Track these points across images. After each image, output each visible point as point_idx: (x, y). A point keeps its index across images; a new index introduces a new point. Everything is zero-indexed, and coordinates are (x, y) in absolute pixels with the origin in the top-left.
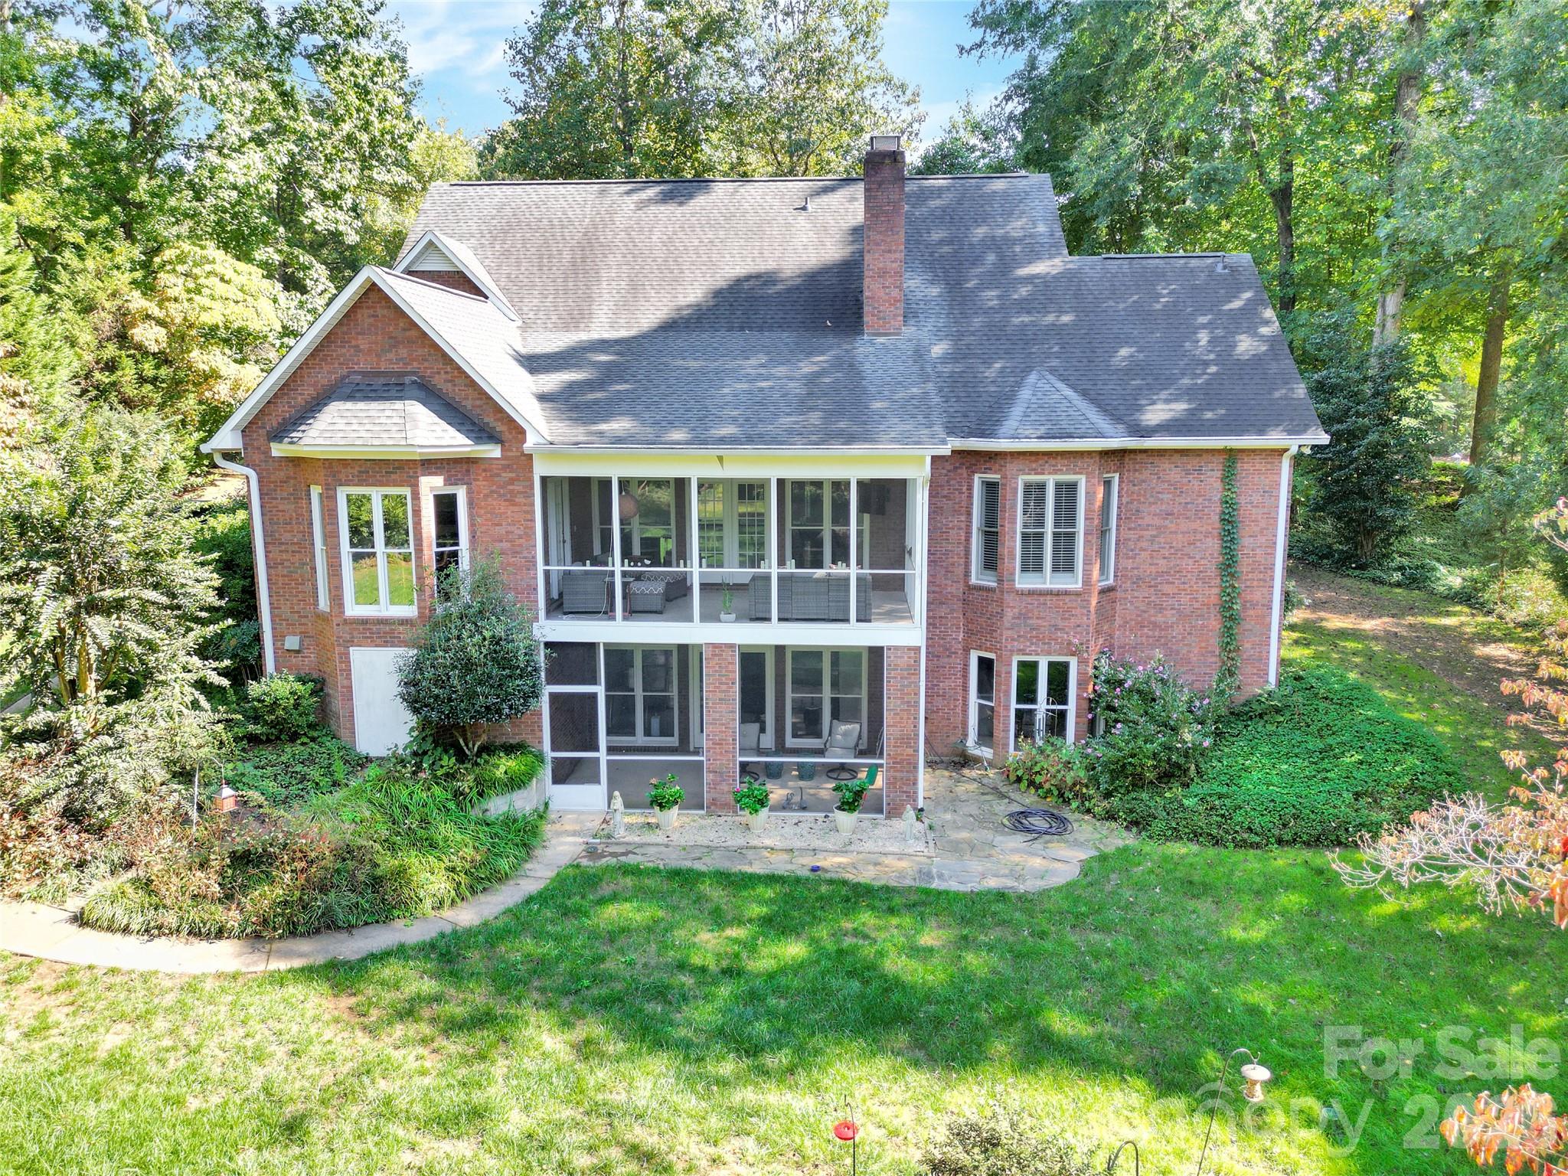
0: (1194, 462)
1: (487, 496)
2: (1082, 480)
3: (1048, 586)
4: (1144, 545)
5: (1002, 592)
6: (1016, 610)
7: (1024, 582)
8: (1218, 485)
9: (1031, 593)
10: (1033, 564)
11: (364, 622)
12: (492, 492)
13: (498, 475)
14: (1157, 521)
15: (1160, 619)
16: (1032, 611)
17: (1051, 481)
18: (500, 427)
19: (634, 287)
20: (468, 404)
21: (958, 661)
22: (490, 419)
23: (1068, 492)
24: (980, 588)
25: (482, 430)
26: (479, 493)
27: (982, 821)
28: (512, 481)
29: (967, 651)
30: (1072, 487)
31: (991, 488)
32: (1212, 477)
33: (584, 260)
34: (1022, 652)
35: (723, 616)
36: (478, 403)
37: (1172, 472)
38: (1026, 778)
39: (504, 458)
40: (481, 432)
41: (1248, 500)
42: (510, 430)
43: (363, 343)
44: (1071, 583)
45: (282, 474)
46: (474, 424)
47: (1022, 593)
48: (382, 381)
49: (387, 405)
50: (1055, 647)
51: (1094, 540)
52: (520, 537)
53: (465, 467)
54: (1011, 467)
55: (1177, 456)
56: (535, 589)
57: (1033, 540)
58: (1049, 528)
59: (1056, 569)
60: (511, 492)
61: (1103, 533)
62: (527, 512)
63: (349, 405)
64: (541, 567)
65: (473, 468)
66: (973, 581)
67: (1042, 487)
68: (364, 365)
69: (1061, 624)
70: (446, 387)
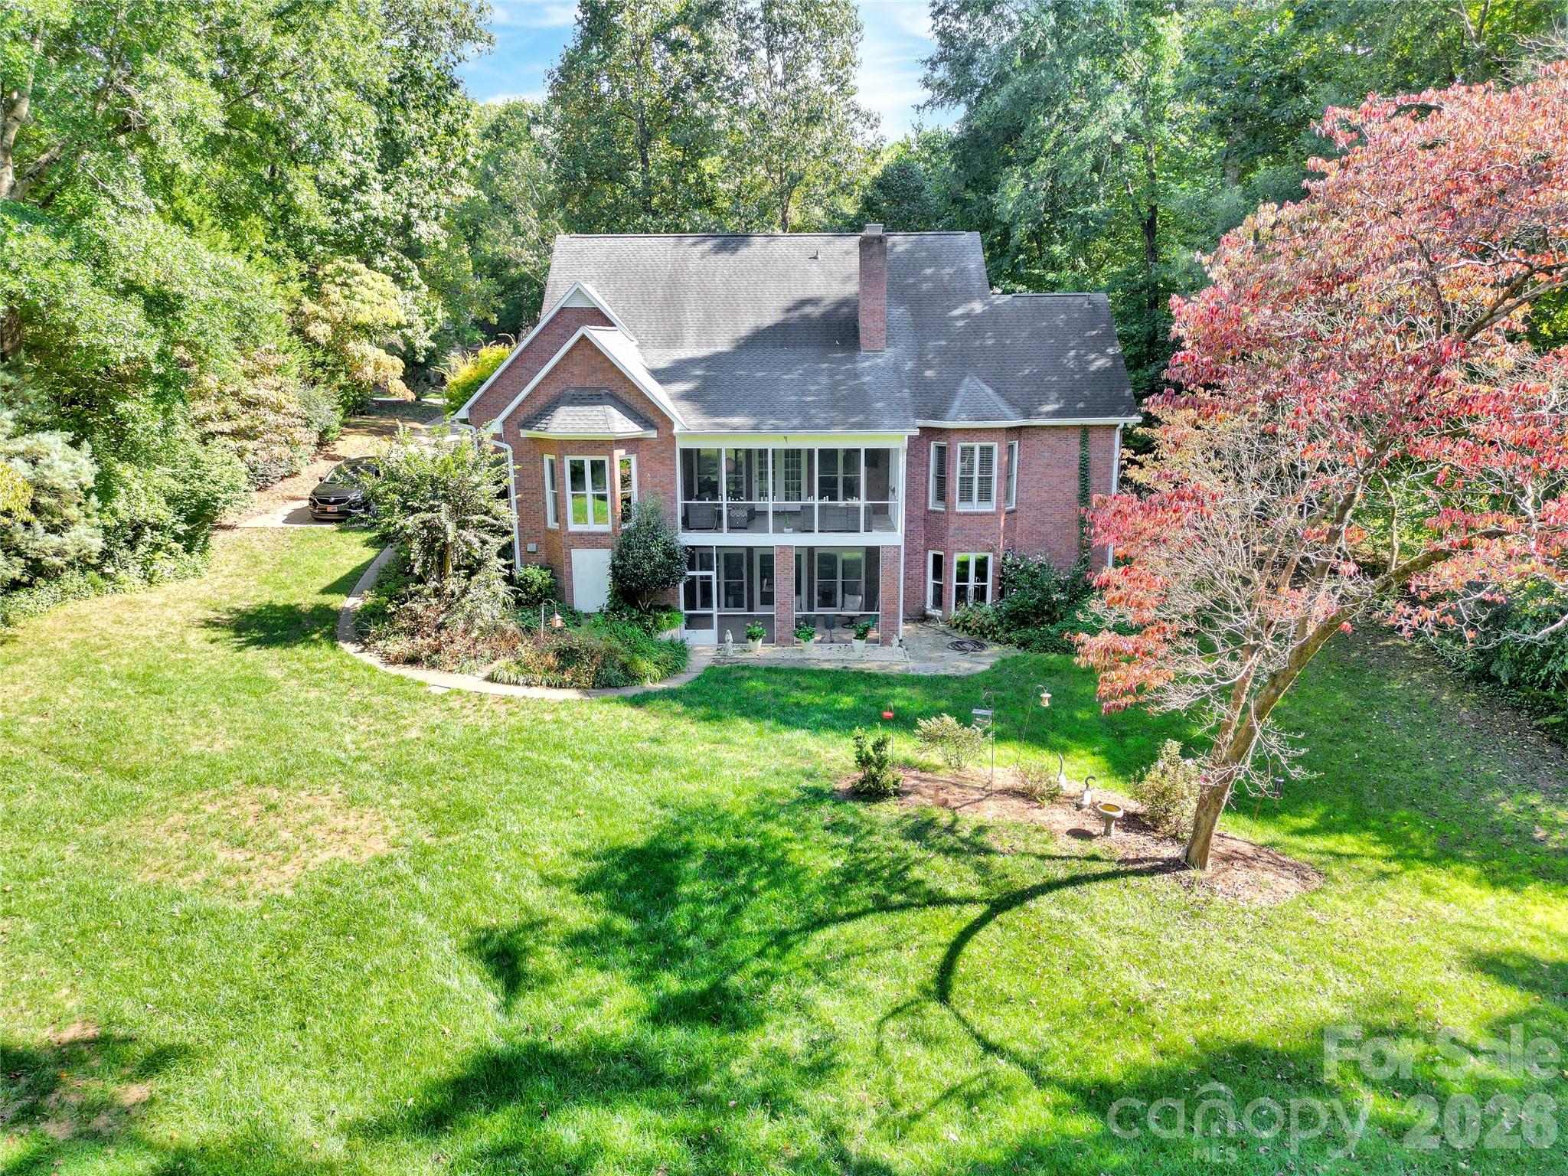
0: (1064, 433)
1: (647, 461)
2: (995, 445)
3: (975, 510)
4: (1033, 483)
5: (948, 514)
6: (956, 525)
7: (961, 508)
8: (1078, 447)
9: (965, 514)
10: (966, 496)
11: (580, 534)
12: (652, 458)
13: (656, 448)
14: (1042, 470)
15: (1043, 530)
16: (966, 525)
17: (977, 446)
18: (657, 420)
19: (709, 316)
20: (638, 406)
21: (920, 557)
22: (651, 415)
23: (987, 452)
24: (934, 512)
26: (643, 459)
27: (936, 647)
28: (663, 452)
29: (926, 551)
30: (990, 449)
31: (941, 451)
32: (1075, 441)
33: (671, 295)
34: (960, 555)
35: (786, 530)
36: (643, 405)
37: (1049, 439)
38: (962, 625)
39: (659, 438)
40: (646, 423)
41: (1095, 455)
42: (664, 422)
43: (576, 370)
44: (990, 507)
45: (526, 448)
46: (642, 418)
47: (959, 514)
48: (587, 393)
49: (593, 408)
50: (979, 549)
51: (1003, 482)
52: (668, 484)
53: (637, 443)
54: (954, 438)
55: (1052, 431)
56: (676, 515)
57: (966, 482)
58: (976, 475)
59: (980, 499)
60: (662, 457)
61: (1009, 477)
62: (672, 470)
63: (571, 408)
64: (680, 502)
65: (641, 444)
66: (931, 507)
67: (972, 449)
68: (576, 383)
69: (983, 533)
70: (626, 397)
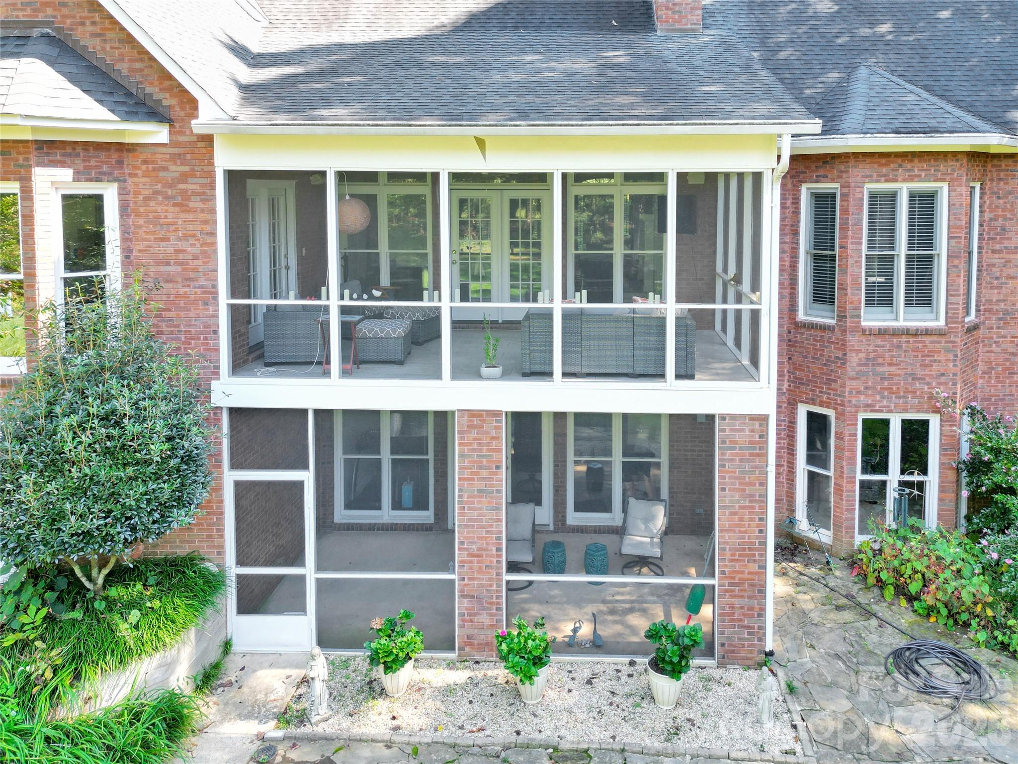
1: (147, 199)
2: (944, 189)
3: (901, 323)
5: (844, 331)
6: (862, 355)
7: (871, 319)
9: (882, 332)
10: (881, 295)
12: (156, 193)
13: (165, 169)
16: (882, 356)
17: (904, 190)
18: (168, 101)
20: (124, 67)
21: (782, 417)
22: (153, 90)
23: (925, 203)
24: (813, 326)
25: (140, 103)
26: (137, 193)
28: (184, 177)
29: (792, 404)
30: (931, 197)
31: (826, 201)
34: (869, 407)
35: (485, 371)
36: (138, 65)
39: (172, 144)
40: (138, 106)
42: (181, 103)
44: (931, 319)
46: (129, 94)
47: (869, 333)
50: (912, 401)
51: (961, 264)
52: (195, 257)
53: (115, 156)
54: (856, 173)
56: (216, 332)
57: (881, 264)
58: (902, 249)
59: (910, 301)
60: (184, 193)
61: (969, 256)
62: (205, 222)
64: (224, 300)
65: (128, 159)
66: (801, 316)
67: (893, 197)
69: (920, 372)
70: (92, 44)
